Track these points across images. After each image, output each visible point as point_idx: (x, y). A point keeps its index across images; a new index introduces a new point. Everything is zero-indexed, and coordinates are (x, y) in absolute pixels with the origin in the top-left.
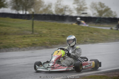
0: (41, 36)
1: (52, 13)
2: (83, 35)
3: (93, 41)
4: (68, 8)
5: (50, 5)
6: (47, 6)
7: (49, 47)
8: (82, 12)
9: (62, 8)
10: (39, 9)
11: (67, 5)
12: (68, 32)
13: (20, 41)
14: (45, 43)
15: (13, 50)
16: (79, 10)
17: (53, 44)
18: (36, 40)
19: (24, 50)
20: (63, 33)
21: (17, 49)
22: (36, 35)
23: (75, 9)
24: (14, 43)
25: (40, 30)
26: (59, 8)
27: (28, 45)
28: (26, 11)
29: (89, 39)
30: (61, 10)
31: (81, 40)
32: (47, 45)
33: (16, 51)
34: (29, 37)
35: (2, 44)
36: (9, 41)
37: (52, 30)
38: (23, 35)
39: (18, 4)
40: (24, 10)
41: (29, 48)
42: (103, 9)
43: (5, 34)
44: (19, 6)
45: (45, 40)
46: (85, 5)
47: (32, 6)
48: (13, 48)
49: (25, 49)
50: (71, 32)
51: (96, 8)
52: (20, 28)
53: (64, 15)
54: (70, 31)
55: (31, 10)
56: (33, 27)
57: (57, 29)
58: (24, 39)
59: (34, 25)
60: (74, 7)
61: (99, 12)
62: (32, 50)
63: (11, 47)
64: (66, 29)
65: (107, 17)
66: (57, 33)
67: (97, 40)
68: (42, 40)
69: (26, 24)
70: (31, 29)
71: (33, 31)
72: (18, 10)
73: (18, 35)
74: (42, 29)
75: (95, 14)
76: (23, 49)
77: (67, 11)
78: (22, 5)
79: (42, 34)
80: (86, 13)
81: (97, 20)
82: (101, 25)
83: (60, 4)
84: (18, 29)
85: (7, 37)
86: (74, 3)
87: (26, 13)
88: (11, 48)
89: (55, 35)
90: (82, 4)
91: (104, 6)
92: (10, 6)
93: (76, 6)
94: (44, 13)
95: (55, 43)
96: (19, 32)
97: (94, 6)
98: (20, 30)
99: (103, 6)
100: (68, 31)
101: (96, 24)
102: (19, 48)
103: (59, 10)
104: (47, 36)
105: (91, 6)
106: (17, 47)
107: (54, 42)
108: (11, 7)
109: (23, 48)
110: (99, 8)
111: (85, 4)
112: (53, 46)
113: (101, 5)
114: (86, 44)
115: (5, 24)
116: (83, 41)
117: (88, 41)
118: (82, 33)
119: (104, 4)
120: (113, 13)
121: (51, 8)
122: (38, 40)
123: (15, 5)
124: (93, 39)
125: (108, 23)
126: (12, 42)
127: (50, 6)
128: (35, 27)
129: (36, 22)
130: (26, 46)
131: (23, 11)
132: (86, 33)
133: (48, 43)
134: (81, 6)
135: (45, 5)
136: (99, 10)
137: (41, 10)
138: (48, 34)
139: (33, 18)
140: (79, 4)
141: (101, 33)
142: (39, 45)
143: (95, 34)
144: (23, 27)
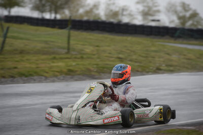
0: (82, 58)
1: (99, 18)
2: (154, 57)
3: (171, 68)
4: (126, 10)
6: (91, 6)
7: (97, 77)
8: (151, 18)
9: (117, 9)
10: (78, 10)
11: (125, 6)
12: (128, 51)
13: (48, 65)
14: (89, 70)
15: (35, 80)
16: (146, 14)
17: (103, 73)
18: (74, 64)
19: (54, 80)
20: (119, 53)
21: (42, 78)
22: (74, 56)
24: (37, 68)
25: (79, 47)
26: (111, 11)
27: (61, 72)
28: (56, 13)
29: (164, 65)
30: (116, 14)
31: (151, 66)
32: (93, 73)
33: (40, 82)
34: (61, 58)
35: (16, 70)
36: (28, 65)
38: (53, 56)
39: (43, 2)
40: (53, 12)
41: (62, 78)
42: (188, 14)
43: (22, 52)
44: (44, 6)
45: (90, 64)
46: (156, 6)
47: (66, 6)
48: (35, 77)
49: (56, 79)
50: (134, 52)
51: (176, 12)
52: (46, 42)
53: (121, 23)
54: (132, 51)
55: (64, 13)
56: (69, 43)
57: (109, 46)
58: (53, 62)
59: (72, 38)
60: (138, 9)
61: (180, 18)
62: (67, 81)
63: (31, 75)
64: (125, 46)
65: (194, 28)
66: (110, 53)
67: (178, 68)
68: (84, 65)
69: (58, 36)
70: (66, 45)
71: (68, 49)
72: (42, 11)
73: (44, 54)
74: (83, 45)
75: (172, 22)
76: (52, 79)
78: (49, 4)
79: (84, 54)
80: (158, 21)
81: (177, 34)
82: (185, 42)
84: (43, 45)
86: (138, 3)
87: (55, 18)
88: (32, 77)
89: (106, 56)
90: (150, 4)
91: (190, 9)
92: (30, 4)
93: (141, 7)
94: (85, 18)
95: (105, 69)
96: (45, 50)
97: (171, 9)
99: (187, 9)
100: (128, 50)
101: (175, 40)
102: (45, 77)
104: (92, 58)
105: (166, 9)
106: (42, 76)
107: (104, 68)
108: (31, 6)
109: (51, 77)
110: (181, 12)
111: (156, 4)
112: (103, 75)
113: (185, 7)
114: (158, 73)
115: (22, 36)
116: (155, 69)
117: (162, 68)
118: (153, 54)
119: (188, 5)
121: (97, 9)
122: (78, 64)
123: (38, 2)
124: (171, 66)
125: (196, 39)
126: (34, 66)
127: (96, 6)
128: (72, 42)
129: (74, 33)
130: (57, 73)
131: (51, 13)
132: (158, 54)
133: (95, 70)
134: (150, 8)
135: (89, 5)
136: (181, 15)
137: (81, 13)
138: (94, 55)
139: (70, 26)
140: (145, 4)
141: (185, 55)
142: (78, 73)
143: (174, 57)
144: (52, 42)
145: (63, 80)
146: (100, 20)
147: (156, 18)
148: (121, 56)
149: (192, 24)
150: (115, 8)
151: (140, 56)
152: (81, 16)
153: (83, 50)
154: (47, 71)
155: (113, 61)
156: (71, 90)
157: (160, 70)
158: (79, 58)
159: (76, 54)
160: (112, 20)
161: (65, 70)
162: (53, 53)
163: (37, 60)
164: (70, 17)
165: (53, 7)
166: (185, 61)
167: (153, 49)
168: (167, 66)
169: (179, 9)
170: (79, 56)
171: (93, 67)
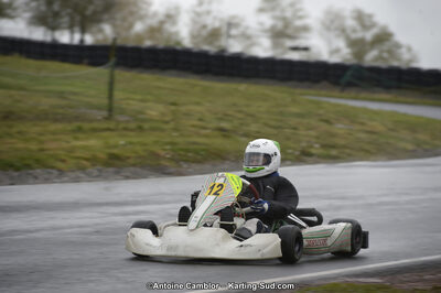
0: (140, 128)
1: (179, 43)
2: (295, 129)
3: (334, 152)
4: (237, 26)
5: (173, 12)
6: (161, 17)
7: (172, 170)
8: (289, 43)
9: (217, 24)
10: (131, 26)
11: (234, 17)
12: (240, 115)
13: (65, 145)
14: (156, 156)
15: (36, 178)
16: (278, 35)
17: (186, 161)
18: (122, 142)
19: (79, 177)
20: (221, 119)
21: (49, 173)
22: (121, 126)
23: (266, 31)
24: (42, 150)
25: (135, 105)
26: (204, 27)
27: (93, 160)
28: (83, 31)
29: (317, 146)
30: (215, 34)
31: (290, 148)
32: (164, 163)
33: (47, 181)
34: (94, 130)
36: (21, 145)
37: (183, 109)
38: (75, 125)
39: (56, 7)
40: (77, 29)
41: (95, 173)
42: (369, 36)
43: (9, 116)
44: (56, 15)
45: (156, 142)
46: (300, 18)
47: (106, 16)
48: (38, 171)
49: (82, 175)
50: (252, 116)
51: (343, 31)
52: (61, 95)
53: (226, 54)
55: (101, 31)
56: (111, 96)
57: (198, 104)
58: (76, 139)
59: (117, 86)
60: (261, 24)
61: (353, 43)
62: (106, 178)
63: (28, 166)
64: (234, 105)
65: (382, 64)
66: (200, 120)
67: (348, 151)
68: (145, 145)
69: (88, 82)
70: (105, 101)
71: (110, 109)
72: (53, 28)
73: (56, 120)
74: (142, 101)
75: (337, 51)
76: (72, 175)
77: (234, 37)
78: (69, 11)
79: (144, 121)
80: (306, 49)
81: (348, 76)
82: (363, 95)
83: (208, 13)
84: (55, 101)
85: (14, 130)
86: (261, 10)
87: (82, 41)
88: (31, 171)
89: (193, 126)
90: (288, 14)
91: (373, 25)
92: (25, 11)
93: (267, 20)
94: (148, 43)
95: (190, 154)
96: (61, 111)
97: (333, 23)
98: (64, 102)
99: (368, 23)
100: (240, 112)
101: (342, 90)
102: (60, 170)
103: (204, 33)
104: (163, 130)
105: (323, 24)
106: (53, 168)
107: (188, 151)
108: (27, 15)
109: (73, 171)
110: (354, 31)
111: (300, 14)
112: (185, 166)
113: (362, 18)
116: (297, 153)
117: (313, 151)
118: (293, 121)
119: (370, 16)
120: (403, 50)
121: (174, 23)
122: (131, 143)
123: (43, 8)
124: (332, 147)
125: (388, 88)
126: (33, 146)
127: (170, 17)
128: (118, 95)
129: (123, 75)
130: (84, 162)
131: (72, 32)
132: (305, 121)
133: (168, 156)
134: (287, 23)
135: (155, 14)
136: (354, 36)
137: (138, 31)
138: (167, 122)
139: (113, 60)
140: (278, 13)
141: (362, 124)
142: (131, 161)
143: (340, 128)
144: (75, 94)
145: (97, 176)
146: (178, 48)
147: (301, 43)
148: (224, 125)
149: (380, 58)
150: (212, 22)
151: (266, 125)
152: (139, 37)
153: (141, 113)
154: (63, 158)
155: (206, 136)
156: (116, 199)
157: (310, 155)
158: (132, 130)
159: (128, 122)
160: (206, 48)
161: (102, 156)
162: (77, 118)
163: (41, 134)
164: (115, 39)
165: (78, 18)
166: (363, 136)
167: (294, 109)
168: (324, 146)
169: (350, 23)
170: (133, 125)
171: (165, 150)
